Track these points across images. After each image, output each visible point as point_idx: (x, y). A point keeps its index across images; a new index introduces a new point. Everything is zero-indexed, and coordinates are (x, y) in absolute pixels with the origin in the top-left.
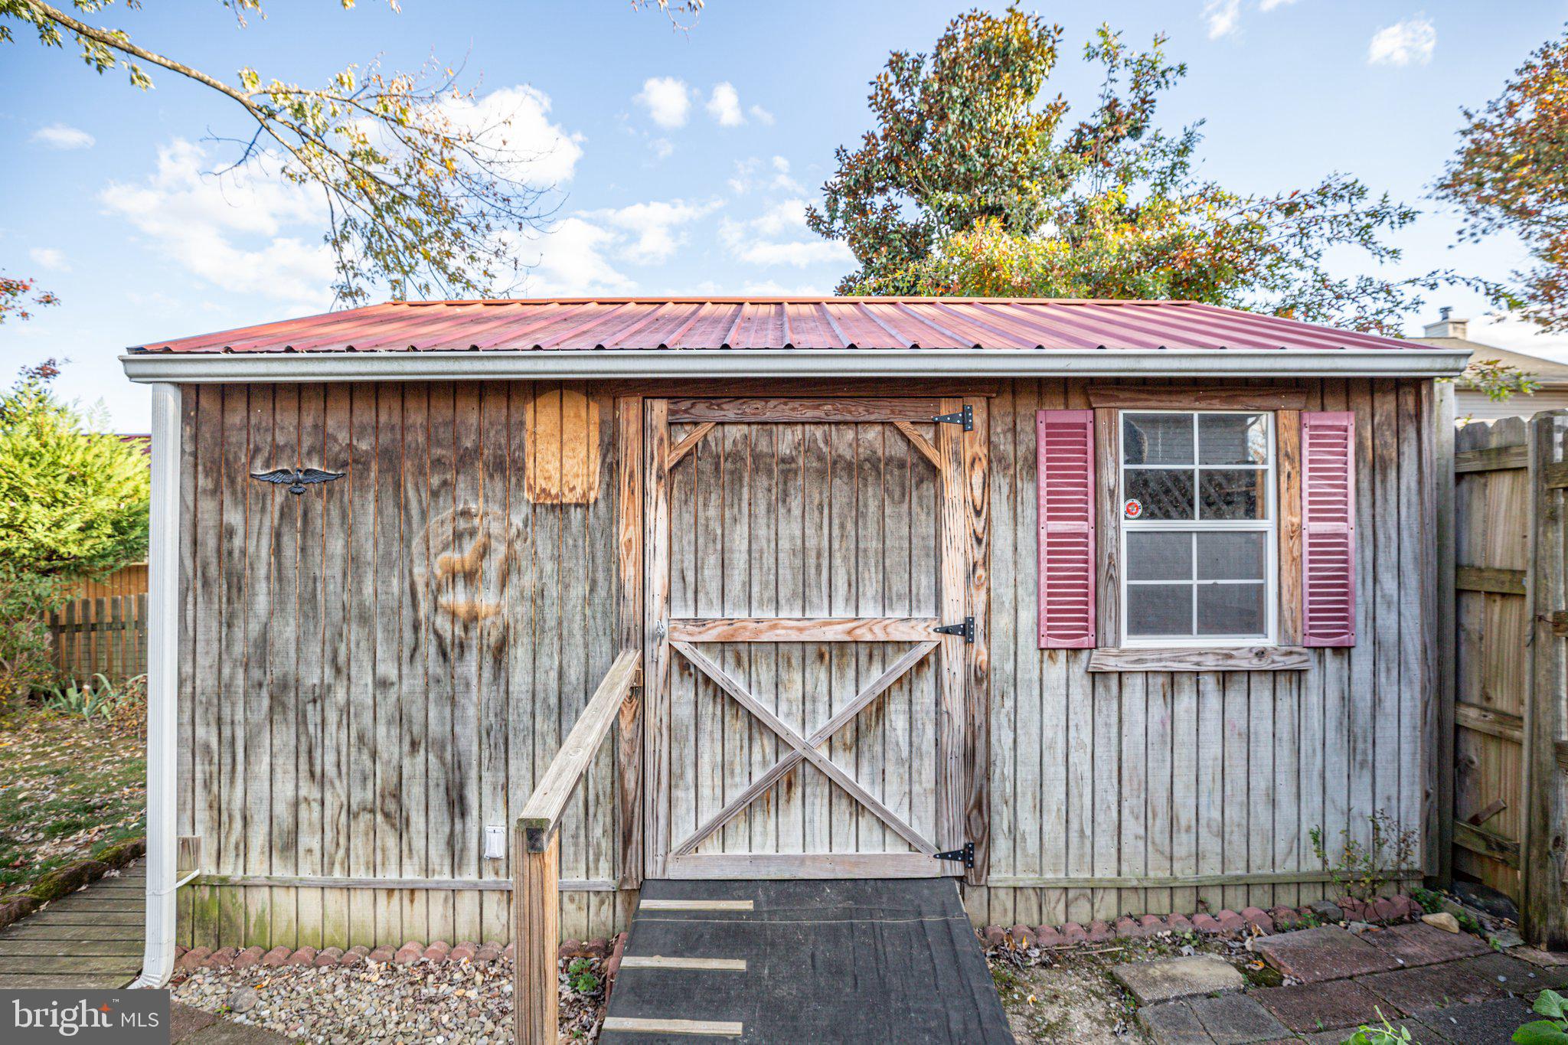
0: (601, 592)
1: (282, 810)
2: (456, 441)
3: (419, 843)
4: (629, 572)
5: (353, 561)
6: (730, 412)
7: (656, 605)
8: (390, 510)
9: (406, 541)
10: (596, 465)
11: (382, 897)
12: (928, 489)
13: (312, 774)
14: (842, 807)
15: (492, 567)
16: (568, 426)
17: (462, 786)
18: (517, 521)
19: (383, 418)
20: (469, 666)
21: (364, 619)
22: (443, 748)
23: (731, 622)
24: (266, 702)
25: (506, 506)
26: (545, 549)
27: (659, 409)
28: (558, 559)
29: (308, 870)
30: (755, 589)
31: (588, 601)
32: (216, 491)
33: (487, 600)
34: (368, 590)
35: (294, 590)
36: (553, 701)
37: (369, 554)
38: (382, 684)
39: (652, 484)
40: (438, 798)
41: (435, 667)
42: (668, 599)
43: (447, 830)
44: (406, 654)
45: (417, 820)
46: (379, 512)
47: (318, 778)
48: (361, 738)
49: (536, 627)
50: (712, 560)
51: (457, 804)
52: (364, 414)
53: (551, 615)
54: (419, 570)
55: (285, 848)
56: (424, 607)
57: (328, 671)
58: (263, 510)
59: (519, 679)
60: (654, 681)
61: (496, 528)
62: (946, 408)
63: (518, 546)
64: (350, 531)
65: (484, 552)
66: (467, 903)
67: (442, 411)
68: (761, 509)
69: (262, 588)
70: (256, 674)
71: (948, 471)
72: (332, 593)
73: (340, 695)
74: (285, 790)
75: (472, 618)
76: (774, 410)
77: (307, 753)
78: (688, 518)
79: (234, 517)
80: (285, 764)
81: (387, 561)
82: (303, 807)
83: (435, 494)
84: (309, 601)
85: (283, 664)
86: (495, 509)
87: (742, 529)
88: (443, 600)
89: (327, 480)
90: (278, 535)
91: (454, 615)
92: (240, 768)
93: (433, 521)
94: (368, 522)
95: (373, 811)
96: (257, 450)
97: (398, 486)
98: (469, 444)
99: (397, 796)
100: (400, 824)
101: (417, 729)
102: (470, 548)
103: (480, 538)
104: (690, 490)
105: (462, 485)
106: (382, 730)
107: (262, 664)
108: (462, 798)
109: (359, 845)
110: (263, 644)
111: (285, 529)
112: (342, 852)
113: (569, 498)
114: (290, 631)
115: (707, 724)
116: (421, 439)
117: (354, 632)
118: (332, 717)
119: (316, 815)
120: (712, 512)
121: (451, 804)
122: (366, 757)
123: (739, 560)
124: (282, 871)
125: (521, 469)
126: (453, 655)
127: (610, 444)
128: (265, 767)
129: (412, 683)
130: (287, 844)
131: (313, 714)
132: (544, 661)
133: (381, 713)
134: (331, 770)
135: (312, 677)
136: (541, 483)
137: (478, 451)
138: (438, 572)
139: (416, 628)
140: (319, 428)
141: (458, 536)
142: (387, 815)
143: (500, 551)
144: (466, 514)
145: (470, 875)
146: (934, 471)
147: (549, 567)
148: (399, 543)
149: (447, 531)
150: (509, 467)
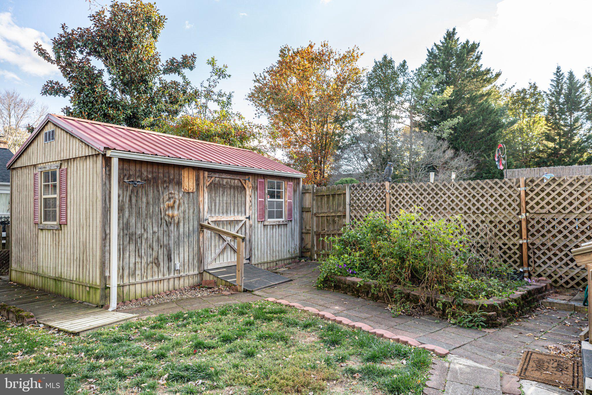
0: (196, 210)
1: (132, 265)
2: (169, 177)
3: (162, 269)
4: (201, 207)
5: (148, 203)
6: (217, 175)
7: (206, 213)
8: (156, 192)
9: (159, 199)
10: (195, 184)
11: (154, 283)
12: (244, 192)
13: (139, 256)
14: (232, 252)
15: (176, 205)
16: (190, 175)
17: (171, 255)
18: (181, 195)
19: (154, 170)
20: (172, 228)
21: (151, 218)
22: (167, 247)
23: (217, 216)
24: (128, 239)
25: (179, 192)
26: (186, 201)
27: (206, 173)
28: (188, 204)
29: (138, 279)
30: (220, 211)
31: (193, 213)
33: (176, 213)
34: (151, 210)
35: (134, 210)
36: (187, 234)
37: (151, 202)
38: (154, 233)
39: (205, 189)
40: (166, 258)
41: (165, 229)
43: (168, 265)
44: (159, 225)
45: (162, 264)
46: (153, 192)
47: (141, 257)
48: (150, 246)
49: (184, 218)
50: (213, 204)
51: (170, 259)
53: (187, 216)
54: (162, 206)
55: (133, 275)
56: (163, 214)
57: (143, 230)
58: (127, 190)
59: (181, 230)
61: (177, 197)
62: (247, 177)
63: (181, 201)
64: (147, 195)
65: (174, 202)
66: (171, 281)
67: (166, 170)
68: (221, 195)
69: (127, 210)
70: (125, 232)
71: (247, 189)
72: (143, 211)
73: (145, 236)
74: (132, 260)
75: (173, 217)
76: (224, 176)
77: (138, 251)
78: (210, 196)
79: (120, 192)
80: (133, 254)
81: (155, 204)
82: (137, 264)
83: (165, 189)
84: (138, 213)
85: (133, 229)
86: (176, 192)
87: (218, 198)
88: (167, 213)
89: (142, 184)
90: (130, 197)
91: (169, 216)
92: (122, 256)
93: (165, 195)
94: (151, 195)
95: (152, 263)
96: (125, 175)
97: (157, 187)
98: (171, 178)
99: (157, 259)
100: (158, 265)
101: (162, 243)
102: (172, 201)
103: (174, 199)
104: (211, 190)
105: (171, 187)
106: (154, 244)
107: (127, 229)
108: (171, 258)
109: (149, 271)
110: (127, 224)
111: (132, 195)
112: (146, 274)
113: (190, 191)
114: (134, 221)
116: (162, 175)
117: (148, 220)
118: (143, 241)
119: (140, 266)
120: (214, 195)
121: (168, 259)
122: (151, 250)
123: (218, 204)
124: (132, 281)
125: (181, 184)
126: (169, 225)
127: (198, 180)
128: (128, 255)
129: (160, 232)
131: (139, 241)
132: (185, 226)
133: (154, 239)
134: (143, 254)
135: (139, 232)
136: (185, 187)
137: (173, 179)
138: (166, 206)
139: (161, 219)
140: (140, 171)
141: (169, 198)
142: (155, 263)
143: (177, 202)
144: (171, 193)
145: (172, 275)
146: (245, 188)
147: (187, 206)
148: (157, 200)
149: (167, 197)
150: (179, 183)
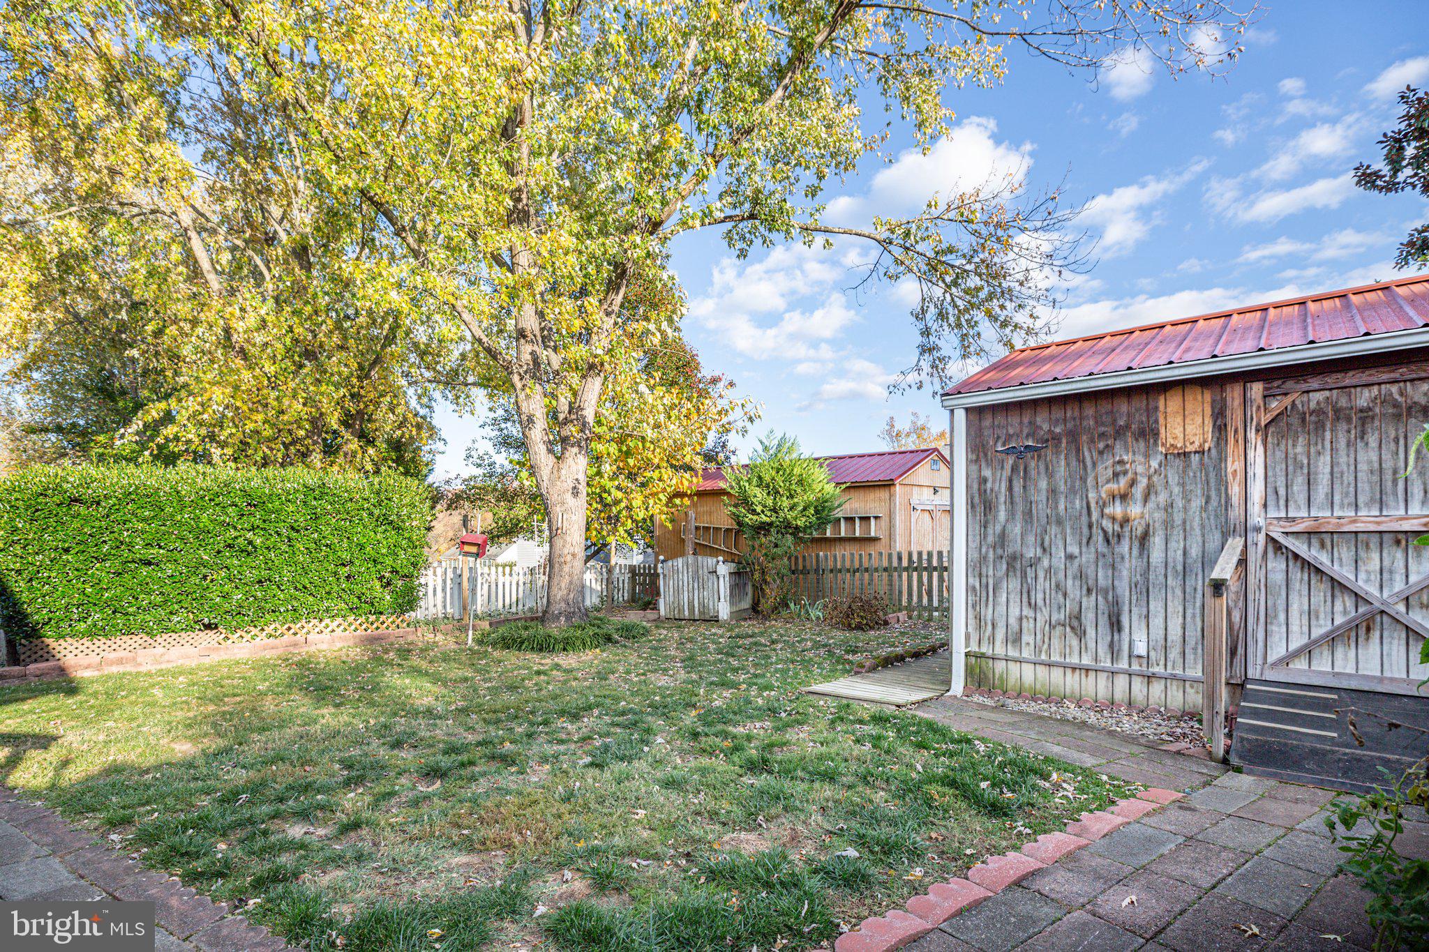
0: (1214, 503)
1: (1013, 622)
2: (1114, 422)
3: (1092, 645)
4: (1235, 490)
5: (1053, 492)
6: (1315, 384)
7: (1255, 509)
8: (1074, 463)
9: (1083, 480)
10: (1209, 428)
11: (1069, 672)
13: (1030, 604)
15: (1138, 491)
16: (1189, 406)
17: (1119, 615)
18: (1154, 464)
19: (1069, 414)
20: (1125, 547)
21: (1059, 522)
22: (1107, 593)
23: (1316, 519)
24: (1005, 566)
25: (1147, 456)
26: (1173, 479)
27: (1258, 387)
28: (1183, 485)
29: (1027, 652)
30: (1337, 498)
31: (1204, 509)
32: (977, 460)
33: (1135, 510)
34: (1061, 507)
35: (1020, 508)
36: (1180, 568)
37: (1062, 488)
38: (1070, 557)
39: (1252, 435)
40: (1104, 621)
41: (1102, 547)
42: (1265, 506)
43: (1109, 638)
44: (1084, 541)
45: (1091, 632)
46: (1068, 465)
47: (1034, 607)
48: (1058, 586)
49: (1168, 525)
50: (1299, 479)
51: (1115, 625)
52: (1057, 413)
53: (1178, 517)
54: (1092, 495)
55: (1014, 642)
56: (1095, 516)
57: (1039, 551)
58: (1002, 468)
59: (1157, 555)
60: (1254, 557)
61: (1140, 469)
63: (1155, 478)
64: (1050, 475)
65: (1133, 483)
66: (1121, 681)
67: (1105, 407)
68: (1342, 445)
69: (1002, 508)
70: (999, 551)
72: (1041, 508)
73: (1046, 563)
74: (1015, 611)
75: (1126, 520)
76: (1352, 378)
77: (1027, 593)
78: (1280, 455)
79: (987, 473)
80: (1015, 598)
81: (1072, 491)
82: (1024, 621)
83: (1101, 453)
84: (1028, 514)
85: (1016, 547)
86: (1140, 458)
88: (1107, 511)
89: (1035, 449)
90: (1010, 481)
91: (1114, 519)
92: (991, 599)
93: (1100, 468)
94: (1061, 470)
95: (1064, 625)
96: (998, 438)
97: (1078, 450)
98: (1122, 423)
99: (1078, 618)
100: (1081, 634)
101: (1091, 582)
102: (1123, 482)
103: (1130, 475)
104: (1282, 436)
105: (1118, 447)
106: (1070, 582)
107: (1003, 547)
108: (1119, 622)
109: (1056, 642)
110: (1003, 537)
111: (1014, 477)
112: (1046, 646)
113: (1190, 448)
114: (1018, 530)
115: (1296, 585)
116: (1092, 423)
117: (1054, 529)
118: (1041, 574)
119: (1032, 625)
120: (1299, 449)
121: (1112, 625)
122: (1060, 597)
123: (1324, 478)
124: (1012, 653)
125: (1156, 434)
126: (1113, 541)
127: (1219, 414)
128: (1004, 599)
129: (1088, 557)
130: (1016, 639)
131: (1030, 573)
132: (1172, 545)
133: (1069, 573)
134: (1040, 603)
135: (1030, 554)
136: (1170, 441)
137: (1128, 427)
138: (1104, 495)
139: (1090, 526)
140: (1030, 422)
141: (1116, 475)
142: (1072, 628)
143: (1143, 482)
144: (1121, 462)
145: (1123, 664)
147: (1176, 490)
148: (1080, 480)
149: (1110, 472)
150: (1149, 434)
